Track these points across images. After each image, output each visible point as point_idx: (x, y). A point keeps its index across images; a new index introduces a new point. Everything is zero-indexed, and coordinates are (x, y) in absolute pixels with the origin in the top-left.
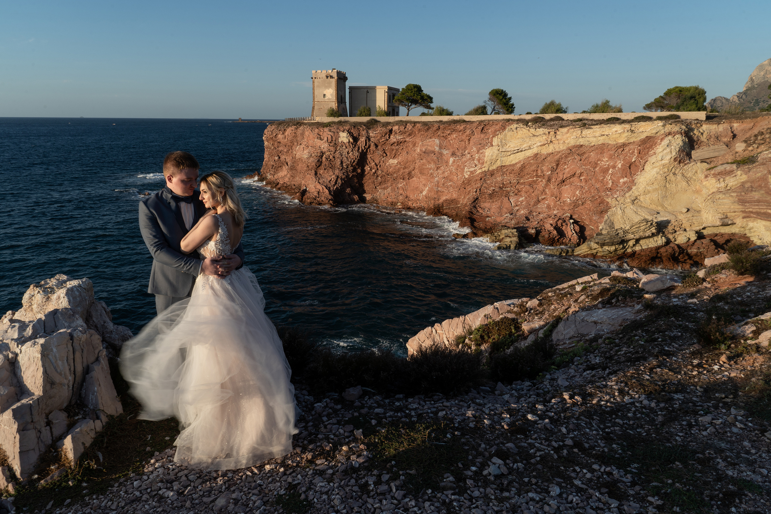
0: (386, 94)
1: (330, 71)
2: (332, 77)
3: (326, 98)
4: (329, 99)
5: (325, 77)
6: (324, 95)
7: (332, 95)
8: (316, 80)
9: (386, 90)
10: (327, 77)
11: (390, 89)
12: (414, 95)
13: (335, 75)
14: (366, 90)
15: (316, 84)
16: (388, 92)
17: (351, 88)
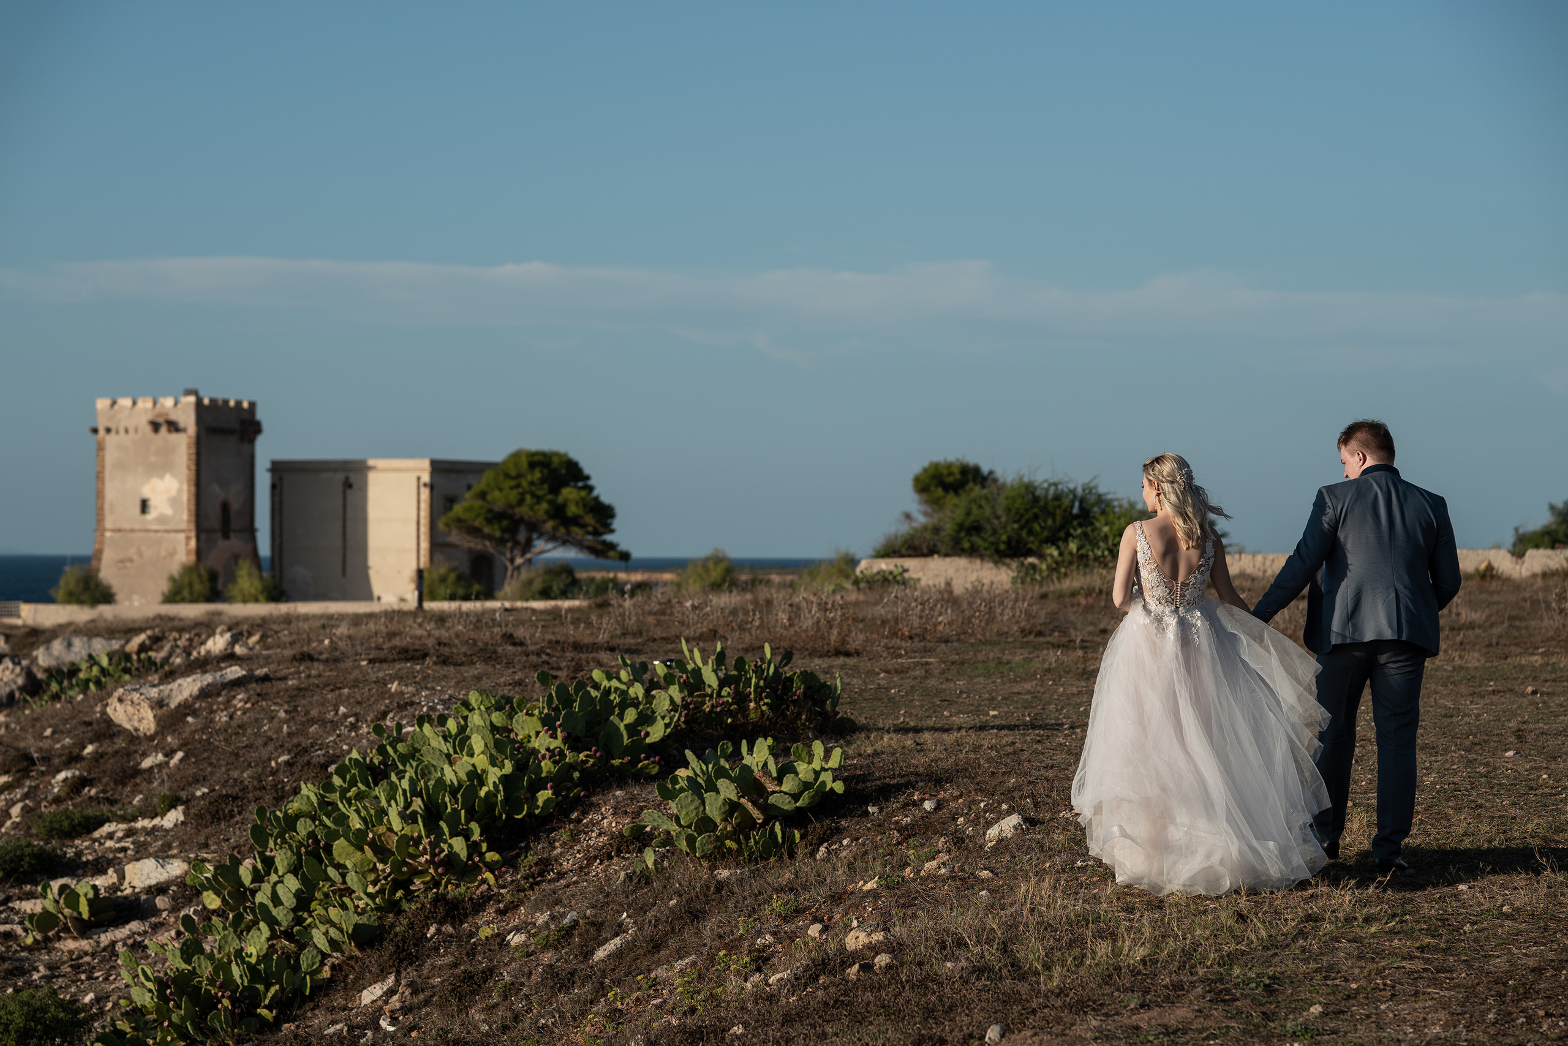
0: (425, 493)
1: (169, 402)
2: (174, 427)
3: (152, 515)
4: (162, 519)
5: (148, 429)
6: (144, 506)
7: (174, 502)
8: (111, 440)
9: (426, 478)
10: (155, 426)
11: (439, 468)
12: (521, 501)
13: (188, 419)
14: (340, 477)
15: (111, 456)
16: (432, 487)
17: (278, 469)
